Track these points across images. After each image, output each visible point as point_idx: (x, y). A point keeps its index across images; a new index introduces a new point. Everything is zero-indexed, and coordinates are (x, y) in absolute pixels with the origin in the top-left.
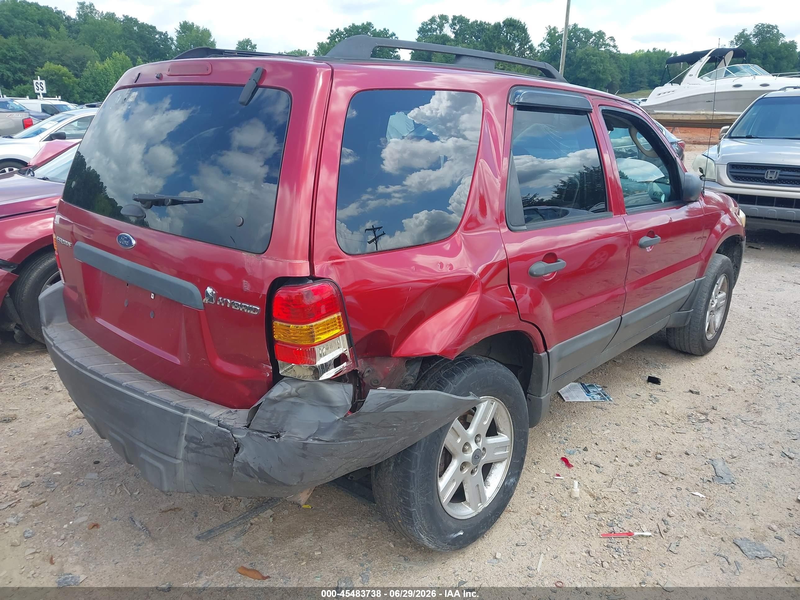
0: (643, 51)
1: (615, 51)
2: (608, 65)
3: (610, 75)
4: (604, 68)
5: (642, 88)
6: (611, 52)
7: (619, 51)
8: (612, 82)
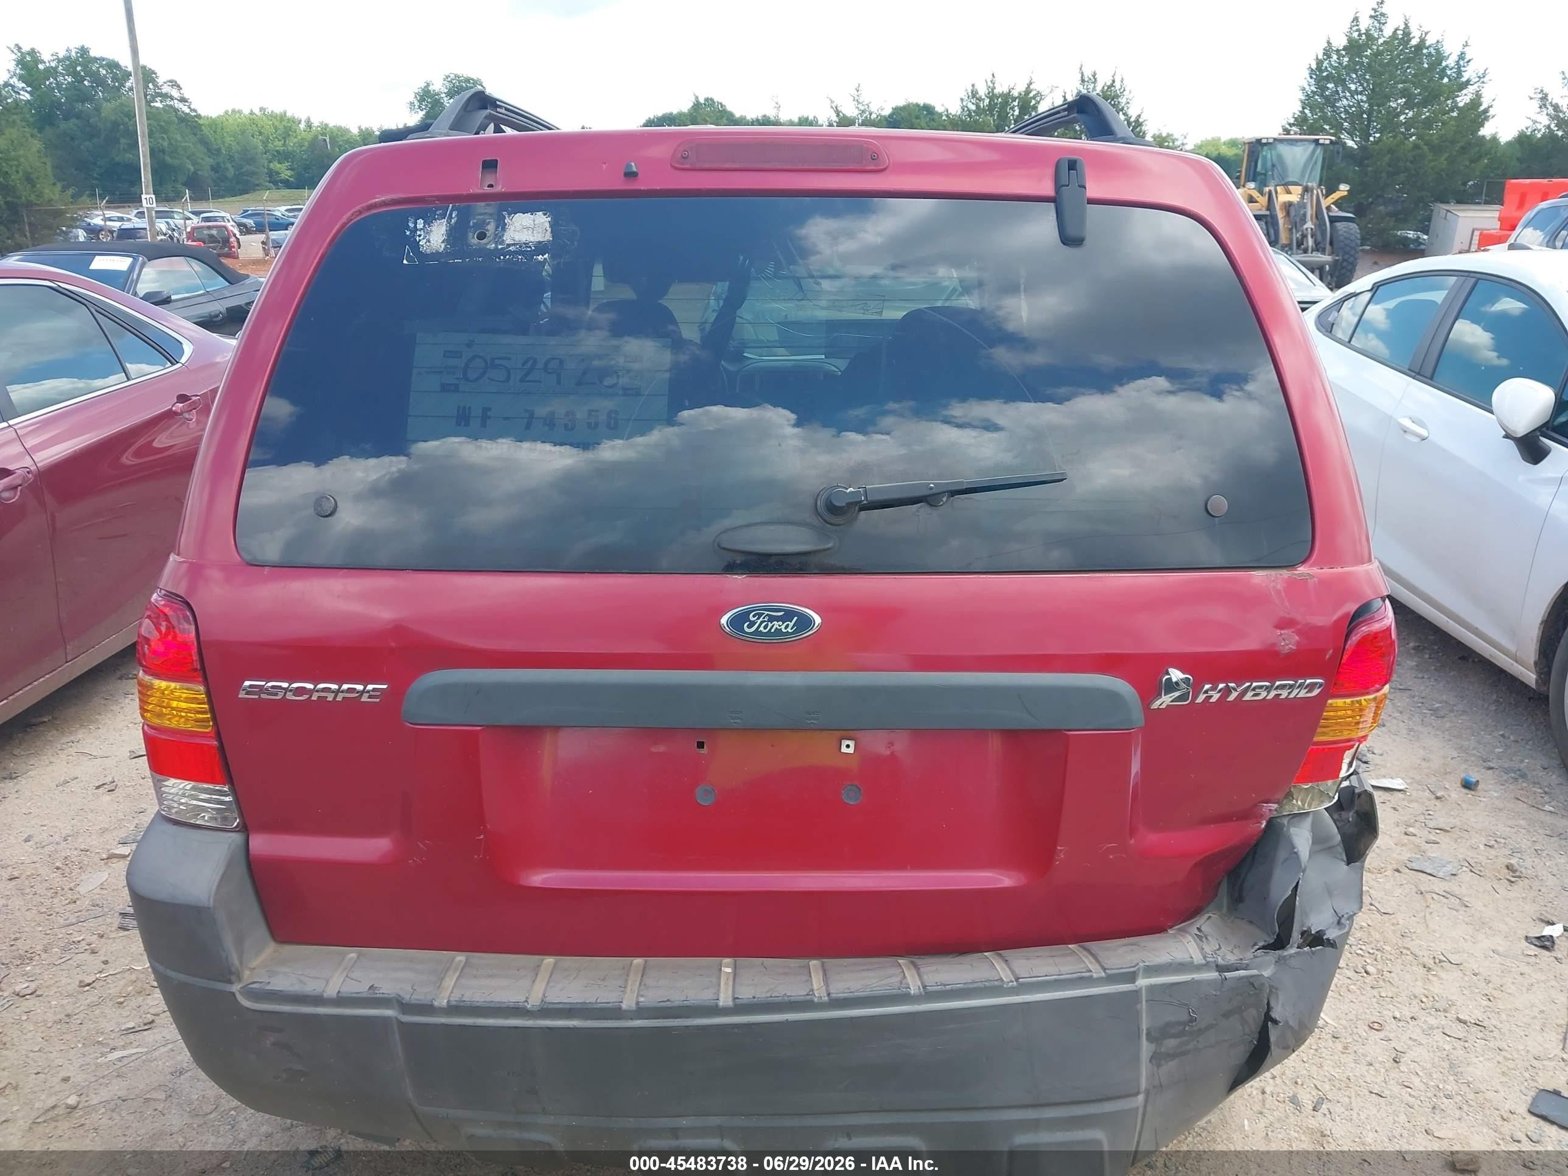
0: (240, 112)
1: (187, 110)
2: (179, 138)
3: (188, 158)
4: (170, 144)
5: (258, 185)
6: (176, 110)
7: (195, 111)
8: (195, 173)
